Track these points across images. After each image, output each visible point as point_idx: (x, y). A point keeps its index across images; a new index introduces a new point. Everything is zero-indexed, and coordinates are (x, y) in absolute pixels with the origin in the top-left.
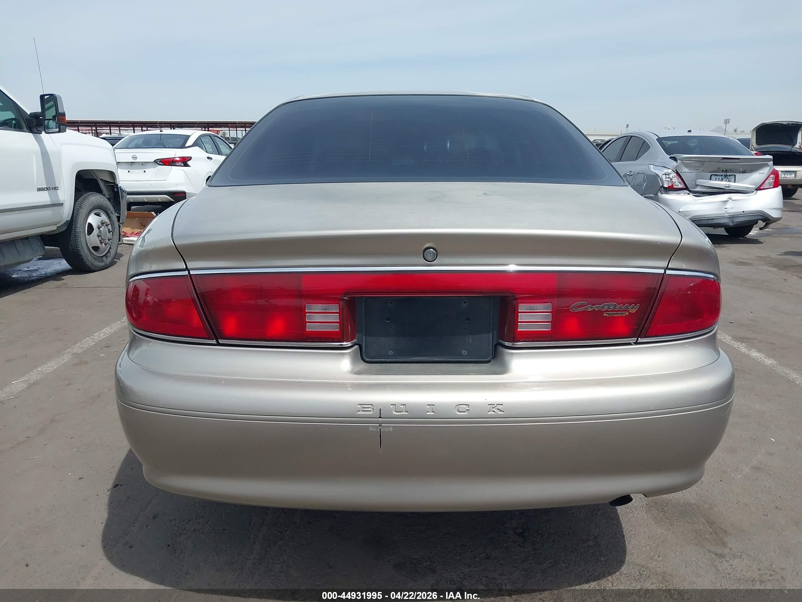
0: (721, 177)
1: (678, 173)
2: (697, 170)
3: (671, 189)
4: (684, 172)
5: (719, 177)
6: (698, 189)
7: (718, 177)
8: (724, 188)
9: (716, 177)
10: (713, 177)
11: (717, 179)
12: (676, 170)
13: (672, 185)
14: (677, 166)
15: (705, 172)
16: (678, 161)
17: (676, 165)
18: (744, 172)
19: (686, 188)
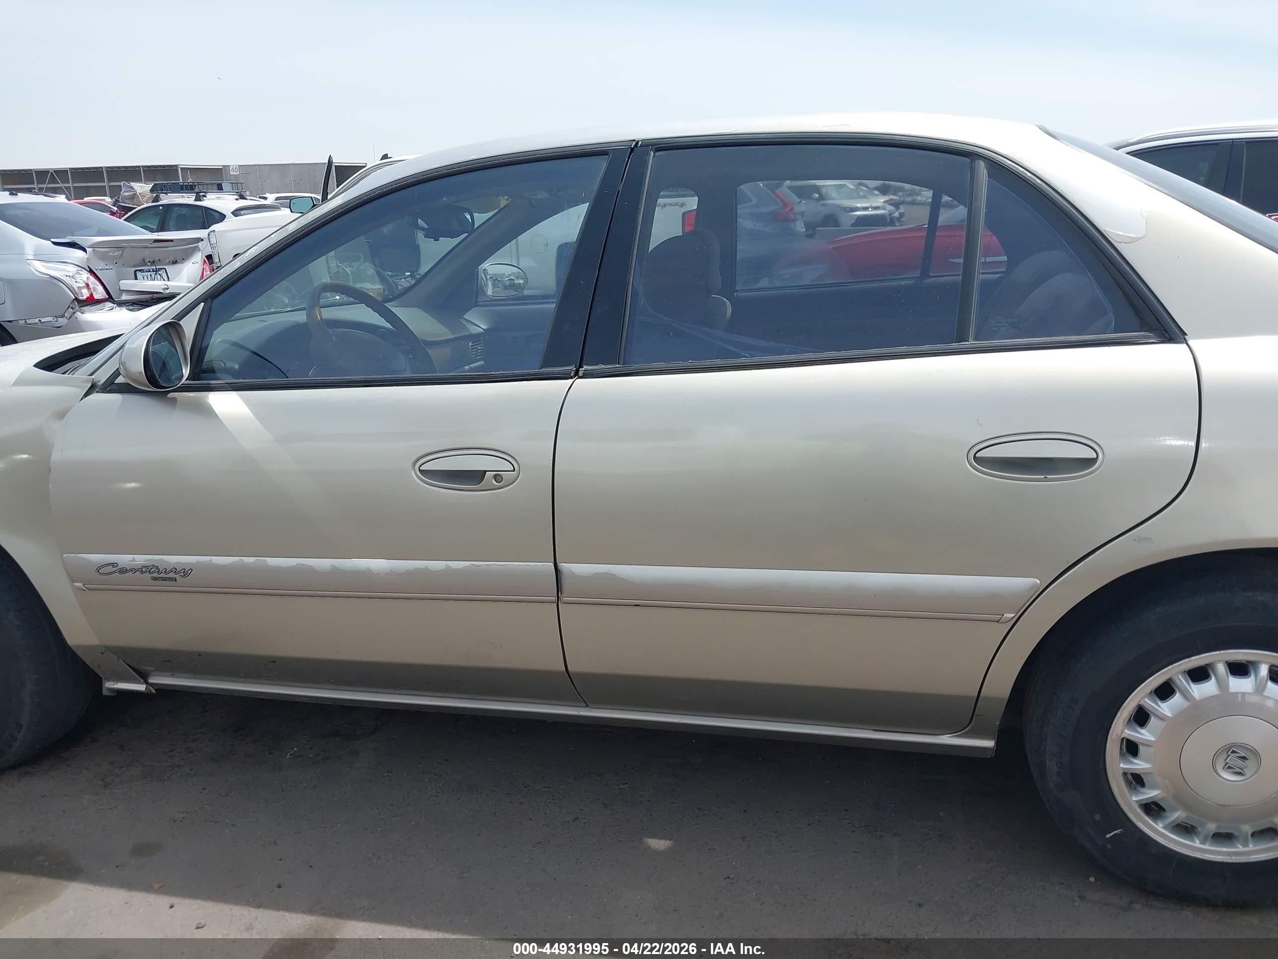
0: (149, 273)
1: (91, 272)
2: (116, 263)
3: (91, 301)
4: (101, 270)
5: (147, 273)
6: (125, 297)
7: (145, 273)
8: (163, 292)
9: (143, 274)
10: (139, 275)
11: (145, 277)
12: (89, 267)
13: (92, 295)
14: (88, 259)
15: (126, 267)
16: (87, 249)
17: (86, 257)
18: (175, 262)
19: (110, 298)
